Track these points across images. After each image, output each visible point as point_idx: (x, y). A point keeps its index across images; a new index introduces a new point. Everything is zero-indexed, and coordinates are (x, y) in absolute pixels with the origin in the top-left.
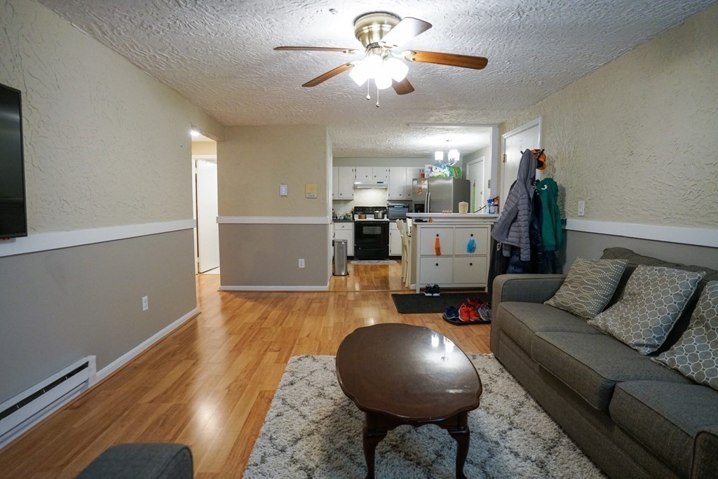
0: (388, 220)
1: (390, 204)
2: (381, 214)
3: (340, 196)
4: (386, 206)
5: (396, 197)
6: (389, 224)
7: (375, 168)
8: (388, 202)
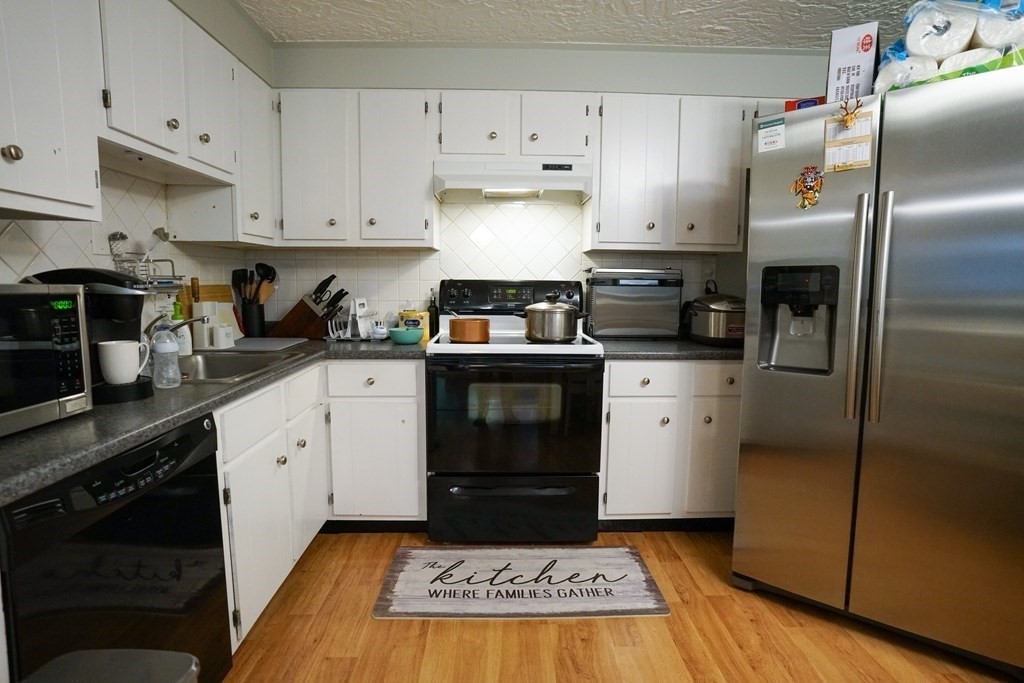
0: (597, 349)
1: (601, 270)
2: (559, 319)
3: (369, 232)
4: (582, 278)
5: (630, 235)
6: (601, 369)
7: (531, 97)
8: (589, 263)
